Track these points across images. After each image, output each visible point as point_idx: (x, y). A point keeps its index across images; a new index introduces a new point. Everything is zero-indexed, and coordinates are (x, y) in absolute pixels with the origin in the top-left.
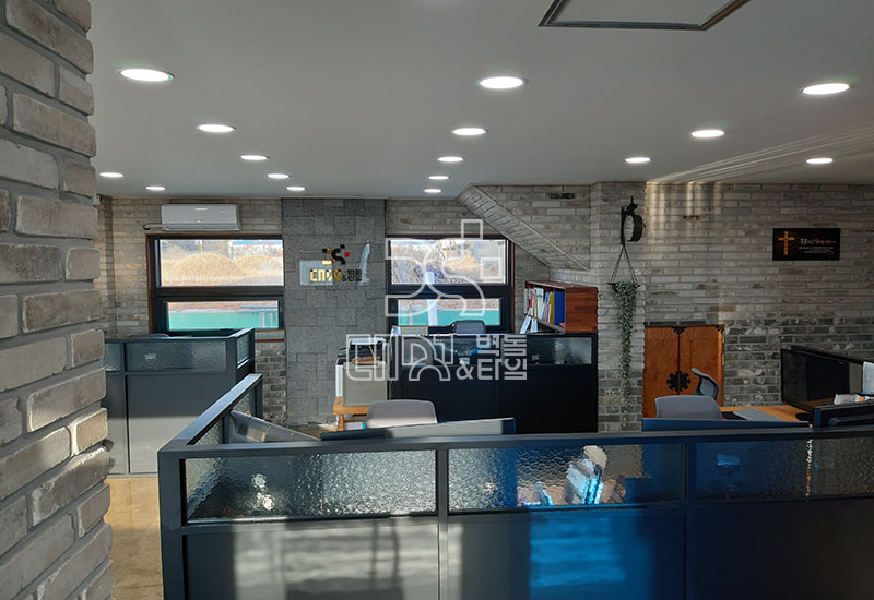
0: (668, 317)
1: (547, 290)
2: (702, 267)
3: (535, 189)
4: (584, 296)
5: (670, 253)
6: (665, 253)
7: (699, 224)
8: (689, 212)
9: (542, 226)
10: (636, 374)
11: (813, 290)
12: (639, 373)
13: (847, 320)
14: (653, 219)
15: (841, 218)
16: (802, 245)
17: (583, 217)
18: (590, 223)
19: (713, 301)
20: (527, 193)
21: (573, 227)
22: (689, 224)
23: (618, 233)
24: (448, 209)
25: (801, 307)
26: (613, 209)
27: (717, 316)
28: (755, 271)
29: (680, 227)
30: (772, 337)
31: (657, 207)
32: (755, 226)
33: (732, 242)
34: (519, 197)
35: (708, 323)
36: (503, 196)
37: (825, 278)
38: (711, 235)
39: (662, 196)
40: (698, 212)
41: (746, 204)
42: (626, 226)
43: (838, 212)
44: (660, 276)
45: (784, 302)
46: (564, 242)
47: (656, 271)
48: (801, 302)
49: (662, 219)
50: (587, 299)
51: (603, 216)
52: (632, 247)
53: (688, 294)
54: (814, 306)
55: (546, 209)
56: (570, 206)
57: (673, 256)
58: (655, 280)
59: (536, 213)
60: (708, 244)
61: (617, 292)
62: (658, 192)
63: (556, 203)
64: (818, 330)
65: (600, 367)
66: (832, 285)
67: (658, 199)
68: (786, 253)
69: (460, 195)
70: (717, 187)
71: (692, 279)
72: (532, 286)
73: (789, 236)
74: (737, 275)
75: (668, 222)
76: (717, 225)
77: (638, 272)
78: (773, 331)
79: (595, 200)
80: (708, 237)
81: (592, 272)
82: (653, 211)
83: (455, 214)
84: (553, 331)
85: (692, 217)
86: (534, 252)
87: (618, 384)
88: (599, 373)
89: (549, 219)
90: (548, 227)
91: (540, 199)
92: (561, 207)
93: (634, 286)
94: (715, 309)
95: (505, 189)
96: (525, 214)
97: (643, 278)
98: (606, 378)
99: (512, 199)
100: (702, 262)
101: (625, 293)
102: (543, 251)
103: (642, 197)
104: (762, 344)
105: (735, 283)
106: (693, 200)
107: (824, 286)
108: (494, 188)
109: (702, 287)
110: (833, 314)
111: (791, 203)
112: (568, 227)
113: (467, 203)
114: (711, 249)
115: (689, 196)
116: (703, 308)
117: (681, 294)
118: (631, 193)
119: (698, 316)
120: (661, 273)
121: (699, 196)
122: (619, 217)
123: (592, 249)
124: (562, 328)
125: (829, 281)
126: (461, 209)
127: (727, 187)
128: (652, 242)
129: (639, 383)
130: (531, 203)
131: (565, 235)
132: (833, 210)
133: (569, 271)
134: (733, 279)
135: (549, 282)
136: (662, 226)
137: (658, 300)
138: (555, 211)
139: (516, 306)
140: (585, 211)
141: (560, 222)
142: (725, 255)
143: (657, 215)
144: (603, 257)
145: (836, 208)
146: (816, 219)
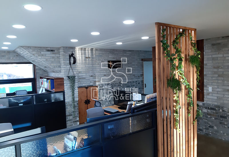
0: (84, 85)
1: (48, 79)
2: (91, 71)
3: (42, 48)
4: (60, 80)
5: (83, 67)
6: (82, 67)
7: (90, 59)
8: (87, 56)
9: (45, 60)
10: (76, 102)
12: (77, 101)
14: (78, 58)
17: (58, 57)
18: (60, 59)
19: (94, 80)
20: (39, 49)
21: (55, 60)
22: (87, 59)
23: (69, 62)
24: (11, 54)
26: (67, 55)
27: (96, 84)
28: (104, 71)
29: (85, 60)
31: (79, 55)
32: (103, 60)
33: (98, 64)
34: (36, 50)
35: (94, 86)
36: (31, 50)
38: (93, 62)
39: (80, 52)
40: (90, 56)
41: (101, 54)
42: (71, 60)
44: (81, 74)
46: (52, 64)
47: (80, 72)
49: (80, 58)
50: (61, 81)
51: (64, 57)
52: (73, 66)
53: (88, 78)
54: (118, 80)
55: (46, 54)
56: (53, 54)
57: (84, 68)
58: (79, 75)
59: (43, 56)
60: (92, 65)
61: (70, 79)
62: (79, 50)
63: (49, 53)
64: (119, 86)
65: (66, 101)
67: (79, 52)
69: (15, 49)
70: (94, 50)
71: (89, 74)
72: (42, 78)
74: (100, 73)
75: (82, 59)
76: (94, 60)
77: (75, 73)
78: (109, 86)
79: (61, 52)
80: (92, 63)
81: (62, 73)
82: (78, 56)
83: (14, 56)
84: (51, 92)
85: (88, 57)
86: (42, 68)
87: (71, 105)
88: (66, 103)
89: (47, 57)
90: (47, 60)
91: (43, 51)
92: (51, 54)
93: (74, 77)
94: (95, 82)
95: (31, 48)
96: (39, 56)
97: (77, 74)
98: (68, 104)
99: (34, 51)
100: (91, 70)
101: (72, 79)
102: (45, 67)
103: (75, 51)
105: (100, 75)
106: (88, 53)
108: (28, 48)
109: (92, 76)
111: (111, 54)
112: (53, 60)
113: (18, 52)
114: (93, 66)
115: (87, 52)
116: (92, 82)
117: (87, 78)
118: (71, 50)
119: (91, 84)
120: (81, 73)
121: (90, 52)
122: (68, 57)
123: (61, 66)
124: (54, 90)
126: (16, 54)
127: (96, 50)
128: (78, 64)
129: (77, 104)
130: (41, 52)
131: (52, 62)
133: (54, 73)
134: (99, 74)
135: (47, 76)
136: (80, 60)
137: (81, 80)
138: (49, 55)
139: (37, 84)
140: (58, 55)
141: (50, 58)
142: (97, 67)
143: (79, 57)
144: (65, 69)
145: (121, 56)
146: (117, 58)
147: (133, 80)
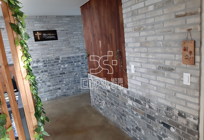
7: (4, 31)
11: (51, 50)
13: (64, 58)
15: (56, 27)
16: (44, 36)
25: (48, 56)
30: (40, 66)
37: (54, 46)
43: (55, 25)
45: (42, 54)
48: (48, 54)
54: (53, 55)
64: (55, 62)
66: (57, 48)
68: (39, 39)
73: (39, 33)
78: (40, 64)
104: (37, 69)
107: (54, 48)
110: (59, 56)
111: (38, 22)
125: (56, 46)
132: (53, 24)
145: (54, 24)
146: (47, 27)
147: (78, 55)
